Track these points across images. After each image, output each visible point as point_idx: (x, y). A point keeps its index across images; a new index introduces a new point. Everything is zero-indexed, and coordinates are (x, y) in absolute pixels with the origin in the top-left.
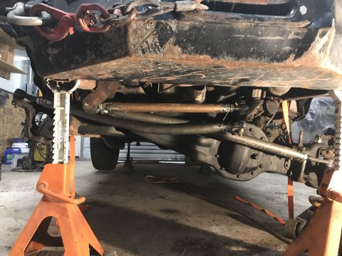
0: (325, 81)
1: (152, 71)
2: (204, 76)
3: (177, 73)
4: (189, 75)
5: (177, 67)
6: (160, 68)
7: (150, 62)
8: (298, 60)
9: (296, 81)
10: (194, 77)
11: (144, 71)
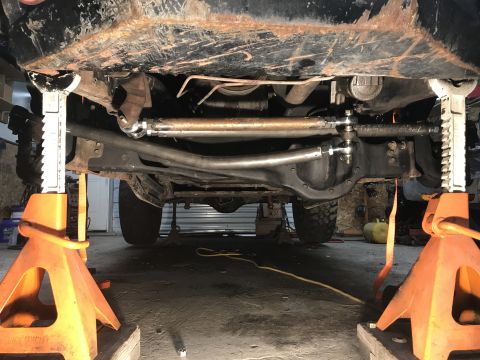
0: (419, 60)
1: (175, 49)
2: (250, 57)
3: (211, 51)
4: (228, 54)
5: (208, 37)
6: (184, 41)
7: (167, 29)
8: (374, 18)
9: (379, 62)
10: (236, 57)
11: (164, 48)
